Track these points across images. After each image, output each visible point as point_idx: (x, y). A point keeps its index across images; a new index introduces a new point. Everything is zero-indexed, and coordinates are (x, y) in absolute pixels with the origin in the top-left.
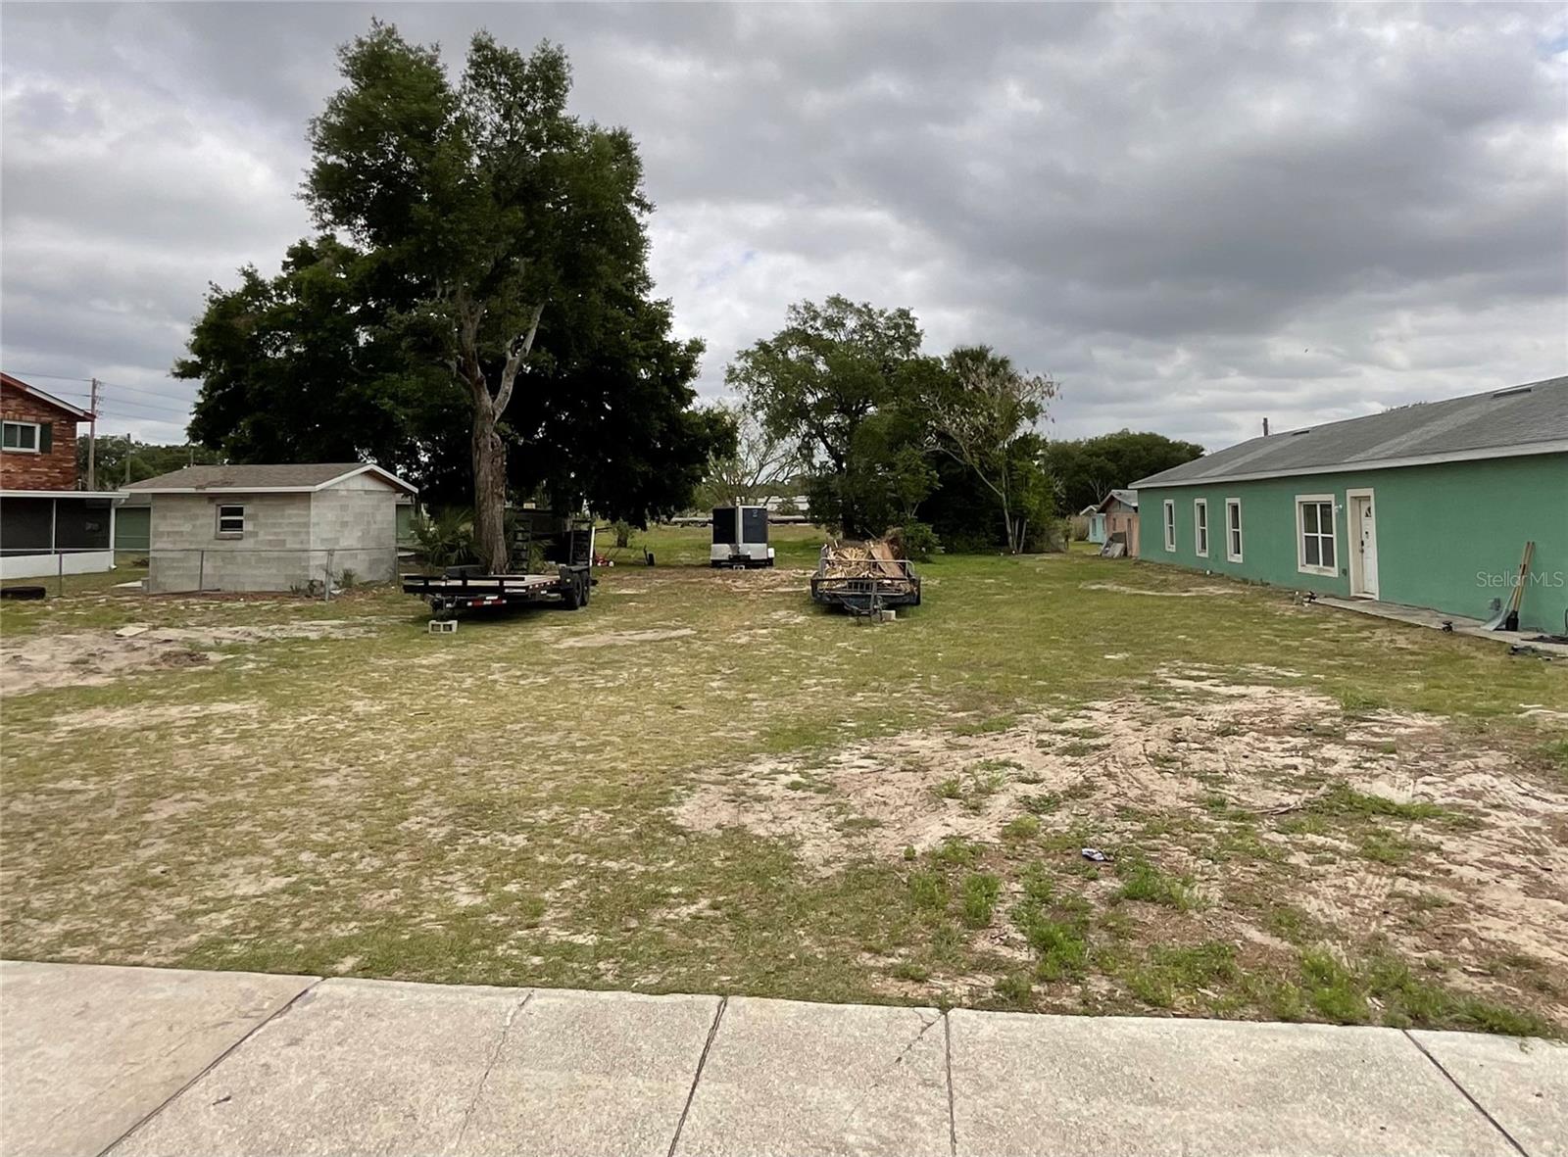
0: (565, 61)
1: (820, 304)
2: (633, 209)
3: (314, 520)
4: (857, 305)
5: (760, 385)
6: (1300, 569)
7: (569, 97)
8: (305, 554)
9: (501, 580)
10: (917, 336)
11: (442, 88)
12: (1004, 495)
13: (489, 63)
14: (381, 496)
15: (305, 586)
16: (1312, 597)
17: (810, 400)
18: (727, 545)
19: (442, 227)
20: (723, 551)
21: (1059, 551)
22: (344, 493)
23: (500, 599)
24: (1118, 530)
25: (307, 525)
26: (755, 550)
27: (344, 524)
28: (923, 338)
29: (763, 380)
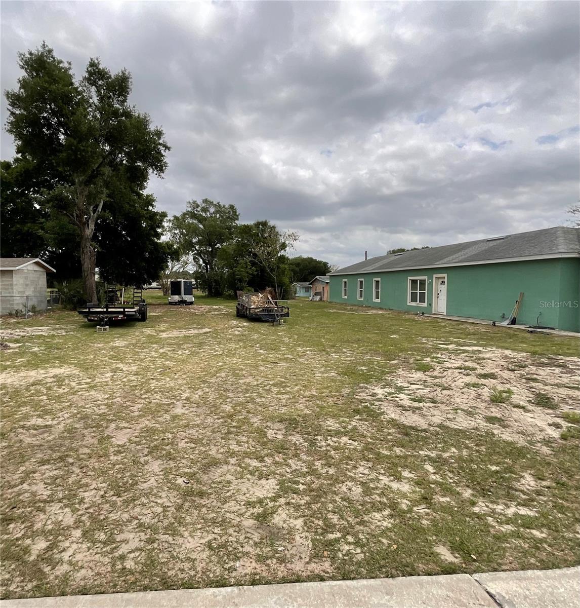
0: (130, 80)
1: (199, 202)
2: (162, 149)
3: (15, 283)
4: (215, 203)
5: (175, 234)
6: (408, 304)
7: (129, 97)
8: (11, 299)
9: (124, 309)
10: (237, 216)
11: (72, 84)
12: (275, 278)
13: (96, 74)
14: (41, 273)
15: (14, 312)
16: (423, 313)
17: (194, 240)
18: (177, 296)
19: (80, 148)
20: (176, 298)
21: (294, 299)
22: (26, 271)
23: (124, 317)
24: (318, 291)
25: (12, 285)
26: (188, 298)
27: (27, 285)
28: (239, 217)
29: (176, 232)
